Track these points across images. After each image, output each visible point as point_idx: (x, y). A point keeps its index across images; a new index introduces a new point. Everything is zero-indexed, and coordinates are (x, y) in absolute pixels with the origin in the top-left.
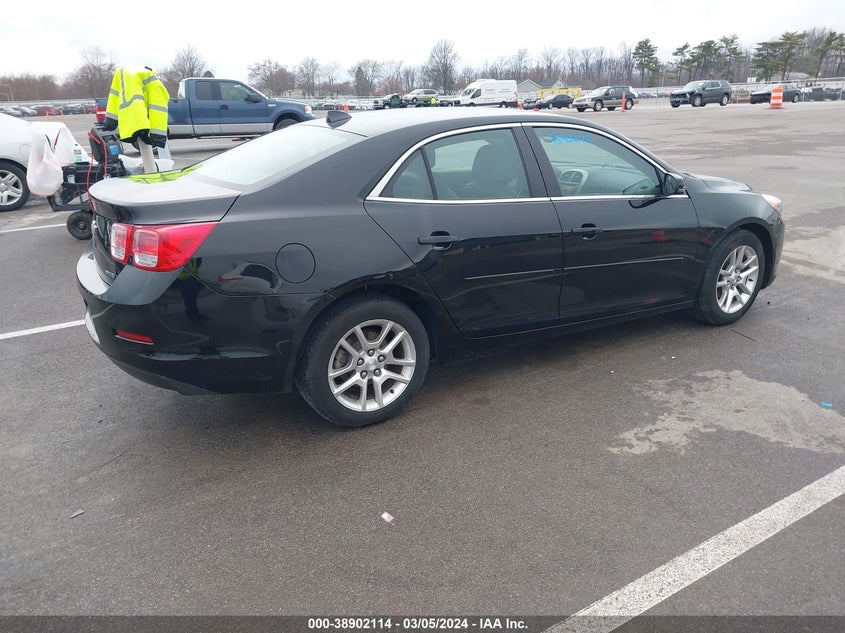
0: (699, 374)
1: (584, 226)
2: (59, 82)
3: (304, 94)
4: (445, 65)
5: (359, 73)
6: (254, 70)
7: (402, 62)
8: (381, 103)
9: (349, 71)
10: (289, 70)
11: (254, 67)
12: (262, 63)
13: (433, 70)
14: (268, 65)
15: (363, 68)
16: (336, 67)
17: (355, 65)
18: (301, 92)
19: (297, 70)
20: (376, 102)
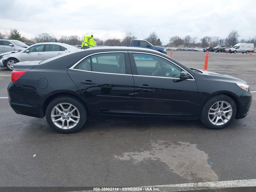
0: (179, 142)
1: (143, 85)
2: (121, 41)
3: (185, 46)
4: (234, 38)
5: (204, 40)
6: (171, 39)
7: (219, 37)
8: (205, 49)
9: (201, 40)
10: (182, 39)
11: (172, 38)
12: (174, 37)
13: (229, 40)
14: (176, 37)
15: (205, 39)
16: (196, 38)
17: (203, 38)
18: (184, 45)
19: (184, 39)
20: (204, 49)
